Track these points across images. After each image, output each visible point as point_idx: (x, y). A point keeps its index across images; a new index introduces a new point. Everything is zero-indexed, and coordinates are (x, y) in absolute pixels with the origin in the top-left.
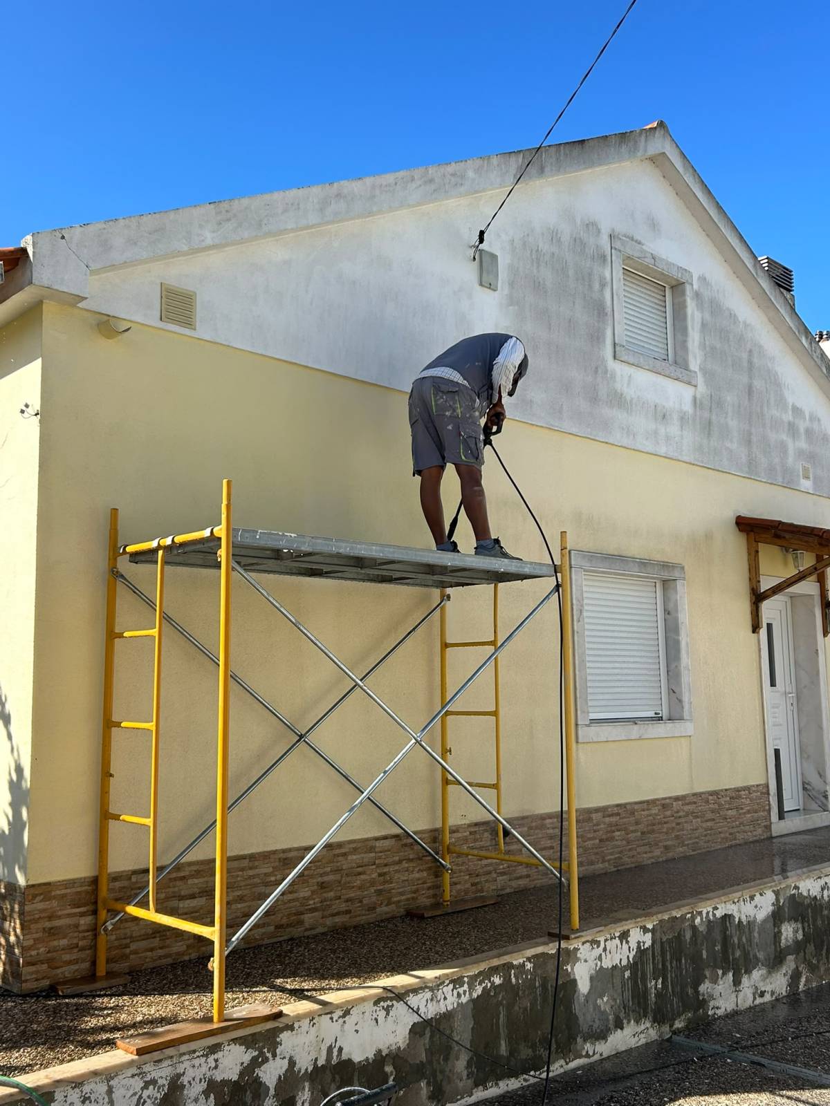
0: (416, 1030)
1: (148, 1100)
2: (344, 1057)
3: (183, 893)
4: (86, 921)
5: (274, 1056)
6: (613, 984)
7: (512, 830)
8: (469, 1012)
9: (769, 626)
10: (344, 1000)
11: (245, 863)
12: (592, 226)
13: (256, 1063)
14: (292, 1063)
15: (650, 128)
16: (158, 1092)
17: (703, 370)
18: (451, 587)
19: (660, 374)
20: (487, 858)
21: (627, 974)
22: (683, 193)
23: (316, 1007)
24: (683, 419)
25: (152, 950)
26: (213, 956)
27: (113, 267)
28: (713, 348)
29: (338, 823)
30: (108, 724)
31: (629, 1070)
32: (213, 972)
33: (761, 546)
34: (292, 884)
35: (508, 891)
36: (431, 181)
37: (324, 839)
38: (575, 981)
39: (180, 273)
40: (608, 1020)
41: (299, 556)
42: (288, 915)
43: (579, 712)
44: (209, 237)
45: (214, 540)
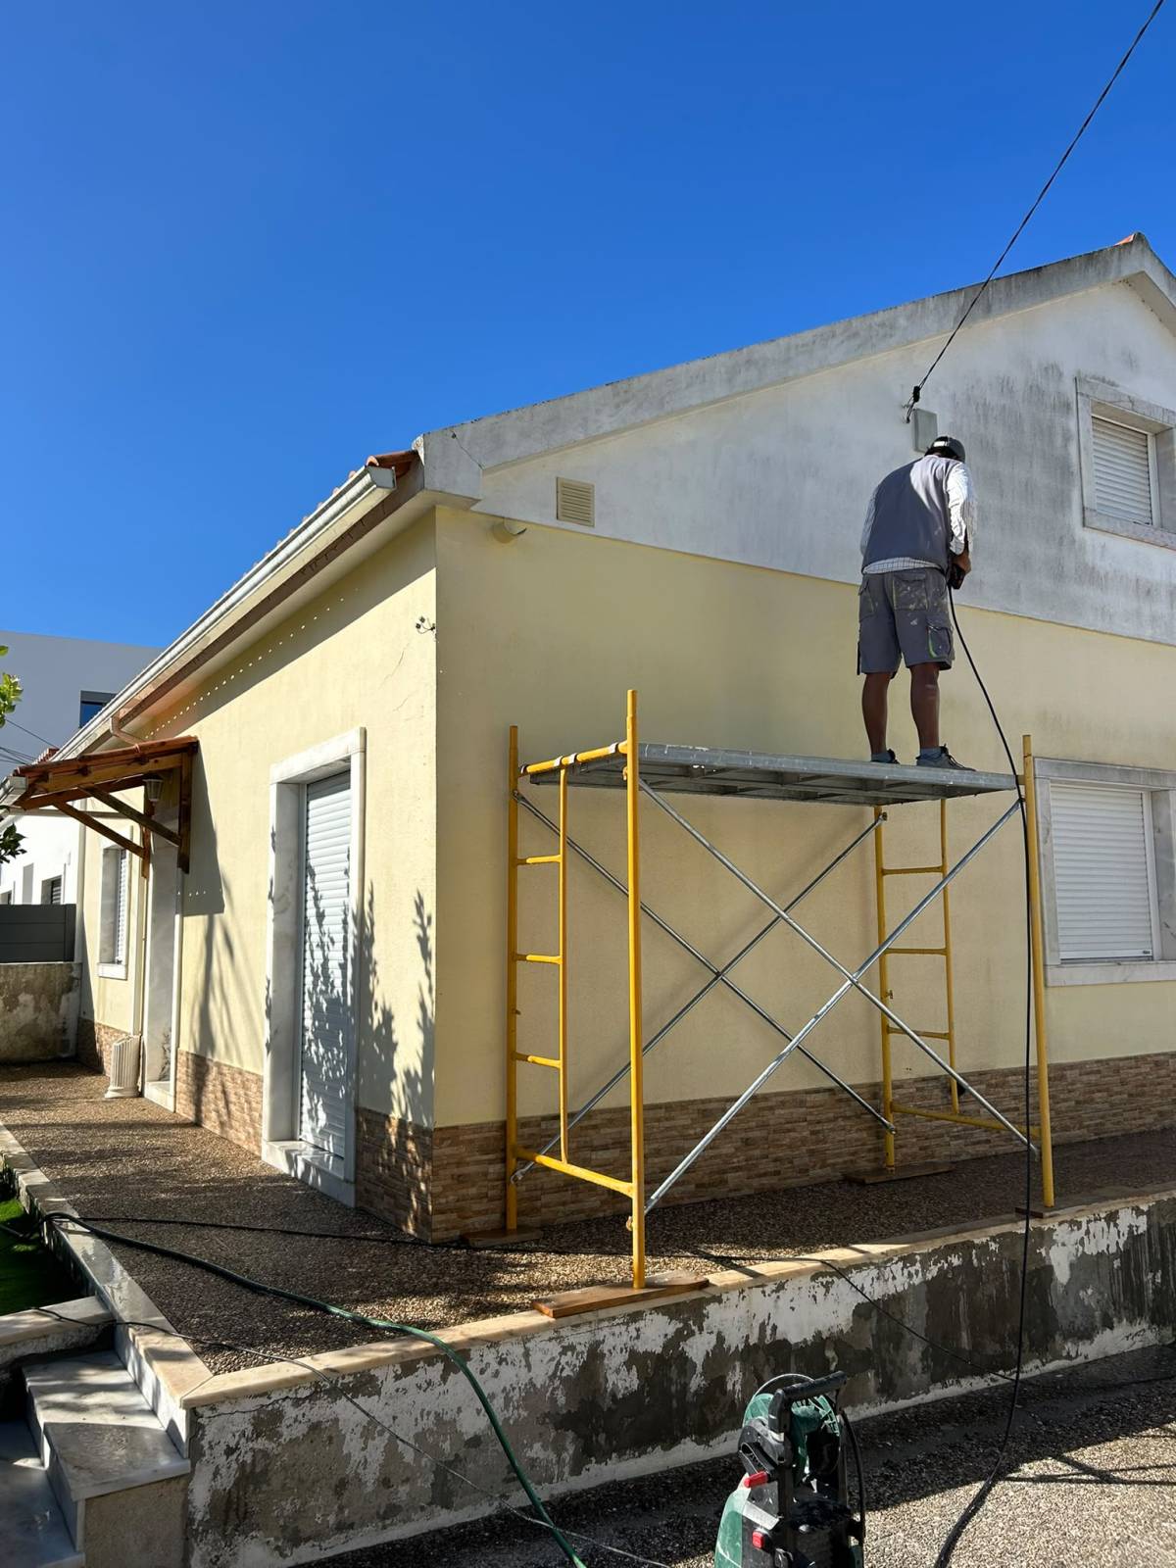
0: (861, 1312)
1: (566, 1367)
2: (779, 1337)
3: (596, 1143)
4: (495, 1169)
5: (701, 1329)
6: (1098, 1273)
7: (970, 1088)
8: (923, 1296)
10: (777, 1273)
11: (662, 1113)
12: (1052, 370)
13: (681, 1336)
14: (721, 1339)
15: (1125, 244)
16: (577, 1359)
18: (888, 804)
19: (1142, 541)
20: (937, 1119)
21: (1117, 1263)
23: (746, 1278)
25: (564, 1204)
26: (631, 1215)
27: (506, 464)
29: (765, 1073)
30: (513, 957)
31: (1122, 1378)
32: (631, 1232)
34: (714, 1140)
35: (964, 1157)
36: (856, 335)
37: (750, 1090)
38: (1051, 1268)
39: (576, 465)
40: (1093, 1317)
41: (712, 773)
42: (711, 1173)
43: (1048, 952)
44: (607, 423)
45: (619, 757)
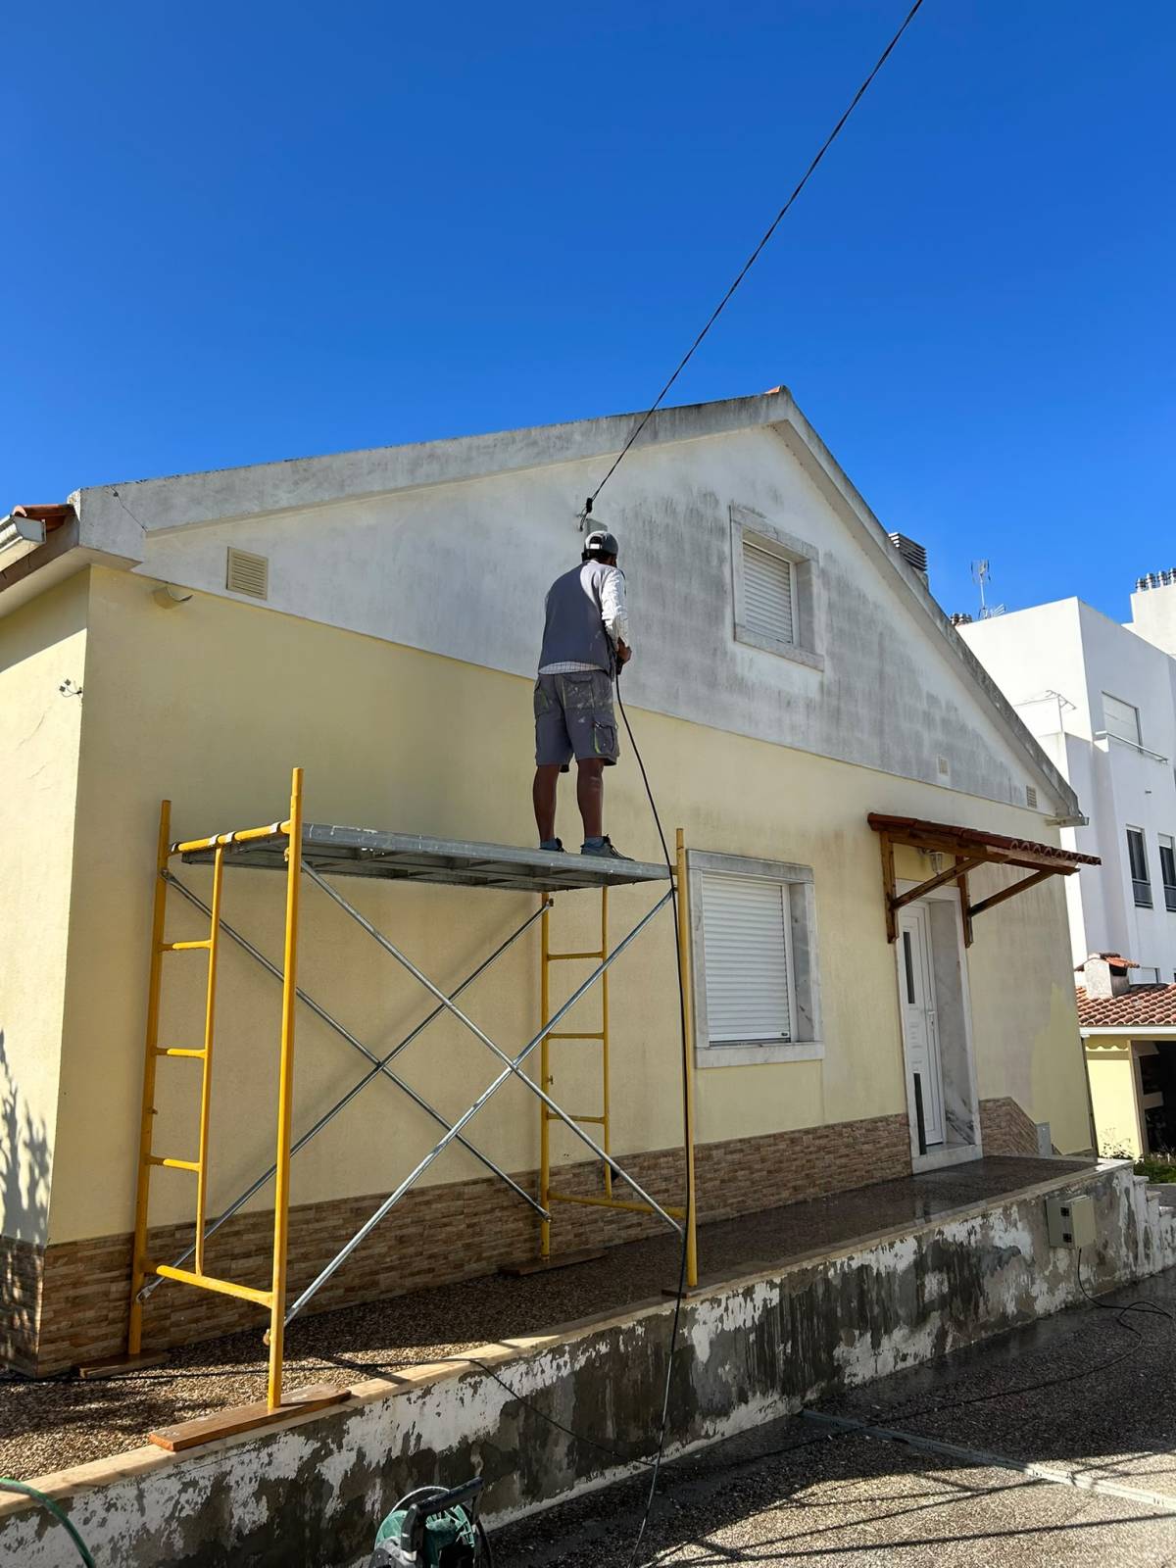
0: (508, 1411)
1: (186, 1506)
2: (423, 1446)
3: (237, 1251)
4: (118, 1288)
5: (340, 1447)
6: (736, 1349)
7: (622, 1172)
8: (571, 1387)
9: (906, 935)
10: (423, 1377)
11: (311, 1214)
12: (710, 497)
13: (317, 1457)
14: (361, 1455)
15: (772, 394)
16: (199, 1495)
17: (832, 655)
18: (555, 890)
19: (783, 657)
20: (592, 1204)
21: (752, 1337)
22: (806, 463)
23: (391, 1385)
24: (809, 705)
25: (197, 1321)
26: (270, 1327)
27: (173, 529)
28: (841, 630)
29: (420, 1167)
30: (152, 1051)
31: (756, 1451)
32: (269, 1347)
33: (897, 848)
34: (366, 1238)
35: (617, 1242)
36: (535, 443)
37: (404, 1185)
38: (692, 1347)
39: (250, 537)
40: (731, 1393)
41: (380, 855)
42: (361, 1275)
43: (698, 1034)
44: (285, 498)
45: (281, 837)
